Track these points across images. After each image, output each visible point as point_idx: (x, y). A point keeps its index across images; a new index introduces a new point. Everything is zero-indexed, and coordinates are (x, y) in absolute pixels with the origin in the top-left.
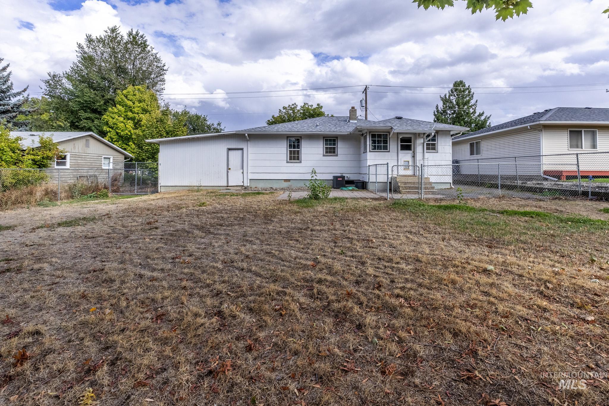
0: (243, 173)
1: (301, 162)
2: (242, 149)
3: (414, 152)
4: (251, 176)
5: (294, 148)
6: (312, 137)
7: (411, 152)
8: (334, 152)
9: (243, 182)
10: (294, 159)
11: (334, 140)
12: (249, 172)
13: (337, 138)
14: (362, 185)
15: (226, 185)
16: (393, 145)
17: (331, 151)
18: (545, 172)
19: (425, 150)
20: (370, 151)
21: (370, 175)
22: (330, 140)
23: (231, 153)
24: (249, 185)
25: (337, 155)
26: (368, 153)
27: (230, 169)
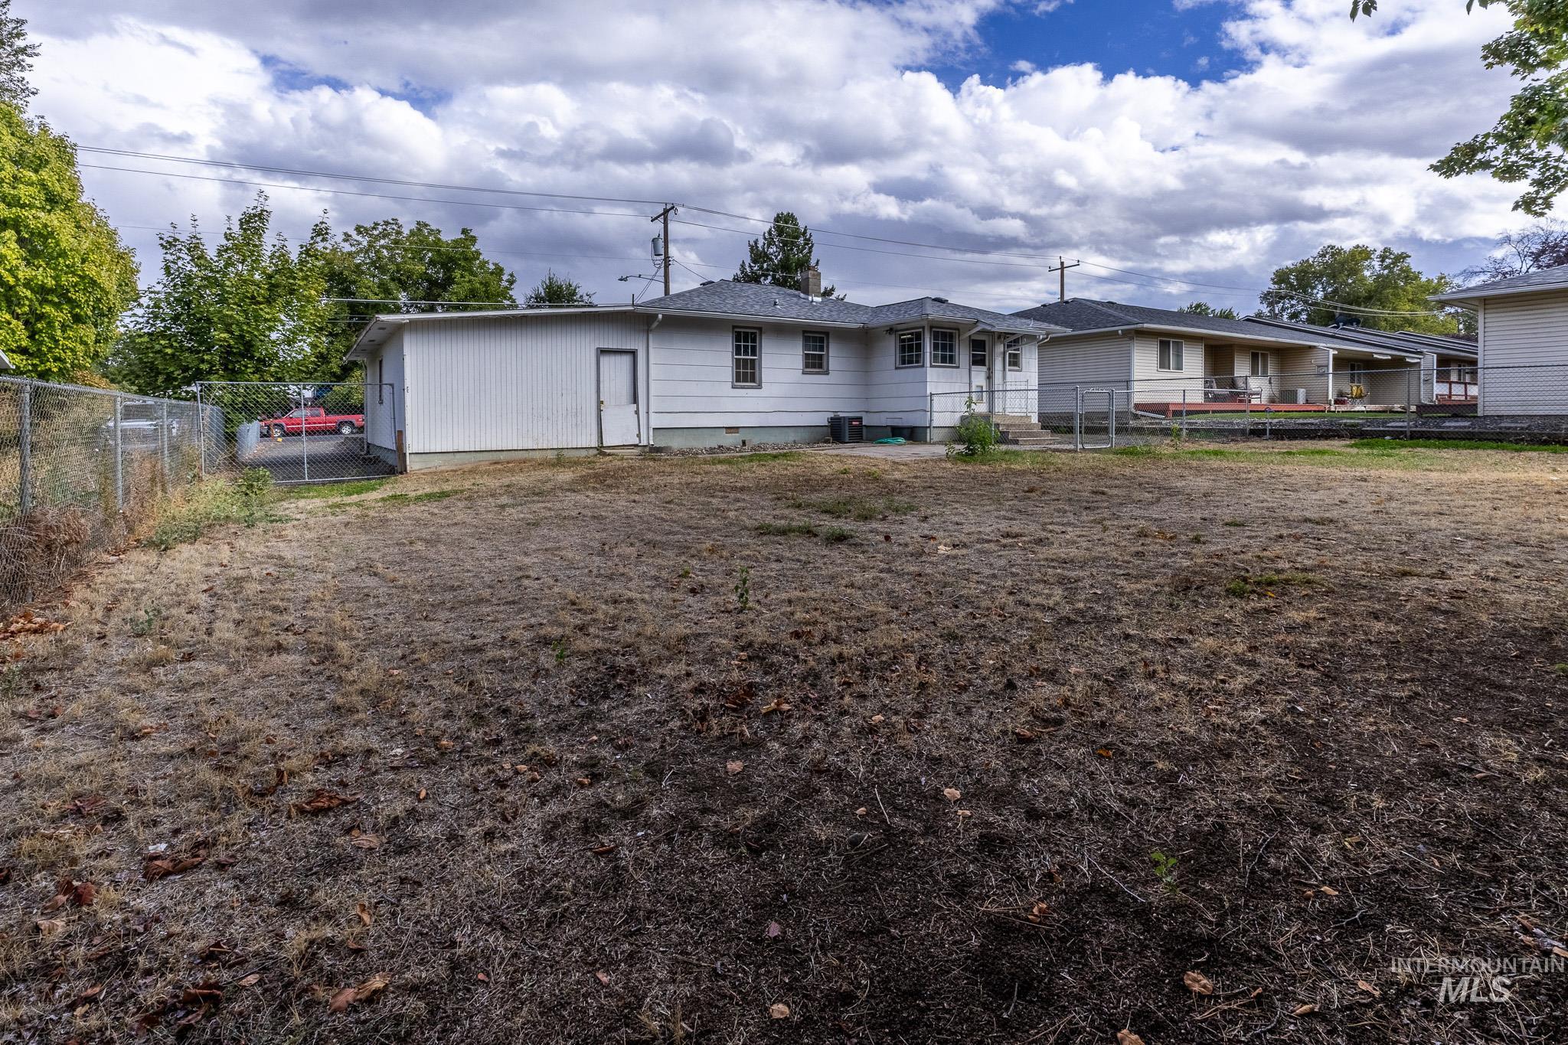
0: (637, 412)
1: (760, 387)
2: (633, 353)
3: (989, 369)
4: (656, 421)
5: (746, 353)
6: (782, 330)
7: (984, 369)
8: (820, 366)
9: (639, 436)
10: (745, 381)
11: (821, 340)
12: (651, 410)
13: (827, 334)
14: (913, 434)
15: (594, 444)
16: (963, 355)
17: (815, 363)
18: (1137, 406)
19: (1007, 367)
20: (931, 366)
21: (935, 414)
22: (815, 339)
23: (606, 361)
24: (651, 442)
25: (827, 373)
26: (929, 369)
27: (602, 402)
